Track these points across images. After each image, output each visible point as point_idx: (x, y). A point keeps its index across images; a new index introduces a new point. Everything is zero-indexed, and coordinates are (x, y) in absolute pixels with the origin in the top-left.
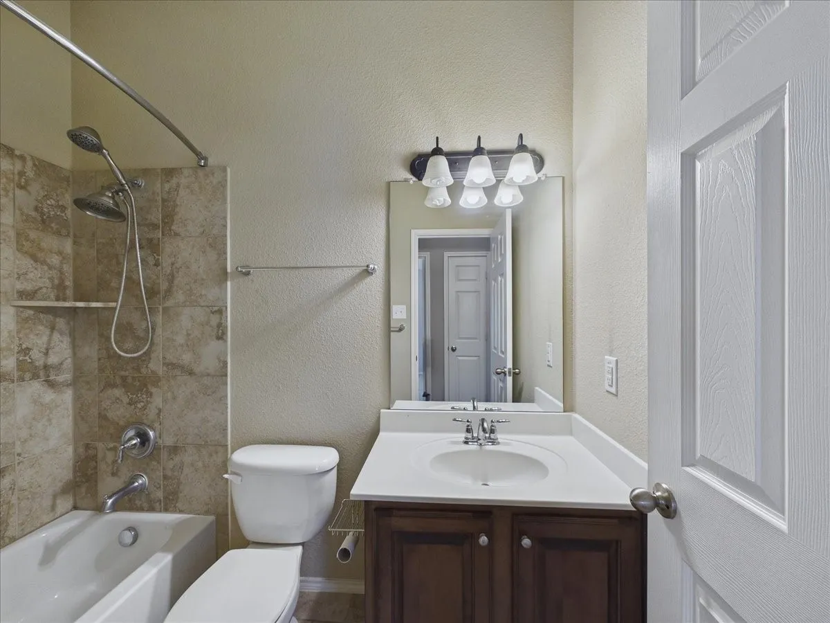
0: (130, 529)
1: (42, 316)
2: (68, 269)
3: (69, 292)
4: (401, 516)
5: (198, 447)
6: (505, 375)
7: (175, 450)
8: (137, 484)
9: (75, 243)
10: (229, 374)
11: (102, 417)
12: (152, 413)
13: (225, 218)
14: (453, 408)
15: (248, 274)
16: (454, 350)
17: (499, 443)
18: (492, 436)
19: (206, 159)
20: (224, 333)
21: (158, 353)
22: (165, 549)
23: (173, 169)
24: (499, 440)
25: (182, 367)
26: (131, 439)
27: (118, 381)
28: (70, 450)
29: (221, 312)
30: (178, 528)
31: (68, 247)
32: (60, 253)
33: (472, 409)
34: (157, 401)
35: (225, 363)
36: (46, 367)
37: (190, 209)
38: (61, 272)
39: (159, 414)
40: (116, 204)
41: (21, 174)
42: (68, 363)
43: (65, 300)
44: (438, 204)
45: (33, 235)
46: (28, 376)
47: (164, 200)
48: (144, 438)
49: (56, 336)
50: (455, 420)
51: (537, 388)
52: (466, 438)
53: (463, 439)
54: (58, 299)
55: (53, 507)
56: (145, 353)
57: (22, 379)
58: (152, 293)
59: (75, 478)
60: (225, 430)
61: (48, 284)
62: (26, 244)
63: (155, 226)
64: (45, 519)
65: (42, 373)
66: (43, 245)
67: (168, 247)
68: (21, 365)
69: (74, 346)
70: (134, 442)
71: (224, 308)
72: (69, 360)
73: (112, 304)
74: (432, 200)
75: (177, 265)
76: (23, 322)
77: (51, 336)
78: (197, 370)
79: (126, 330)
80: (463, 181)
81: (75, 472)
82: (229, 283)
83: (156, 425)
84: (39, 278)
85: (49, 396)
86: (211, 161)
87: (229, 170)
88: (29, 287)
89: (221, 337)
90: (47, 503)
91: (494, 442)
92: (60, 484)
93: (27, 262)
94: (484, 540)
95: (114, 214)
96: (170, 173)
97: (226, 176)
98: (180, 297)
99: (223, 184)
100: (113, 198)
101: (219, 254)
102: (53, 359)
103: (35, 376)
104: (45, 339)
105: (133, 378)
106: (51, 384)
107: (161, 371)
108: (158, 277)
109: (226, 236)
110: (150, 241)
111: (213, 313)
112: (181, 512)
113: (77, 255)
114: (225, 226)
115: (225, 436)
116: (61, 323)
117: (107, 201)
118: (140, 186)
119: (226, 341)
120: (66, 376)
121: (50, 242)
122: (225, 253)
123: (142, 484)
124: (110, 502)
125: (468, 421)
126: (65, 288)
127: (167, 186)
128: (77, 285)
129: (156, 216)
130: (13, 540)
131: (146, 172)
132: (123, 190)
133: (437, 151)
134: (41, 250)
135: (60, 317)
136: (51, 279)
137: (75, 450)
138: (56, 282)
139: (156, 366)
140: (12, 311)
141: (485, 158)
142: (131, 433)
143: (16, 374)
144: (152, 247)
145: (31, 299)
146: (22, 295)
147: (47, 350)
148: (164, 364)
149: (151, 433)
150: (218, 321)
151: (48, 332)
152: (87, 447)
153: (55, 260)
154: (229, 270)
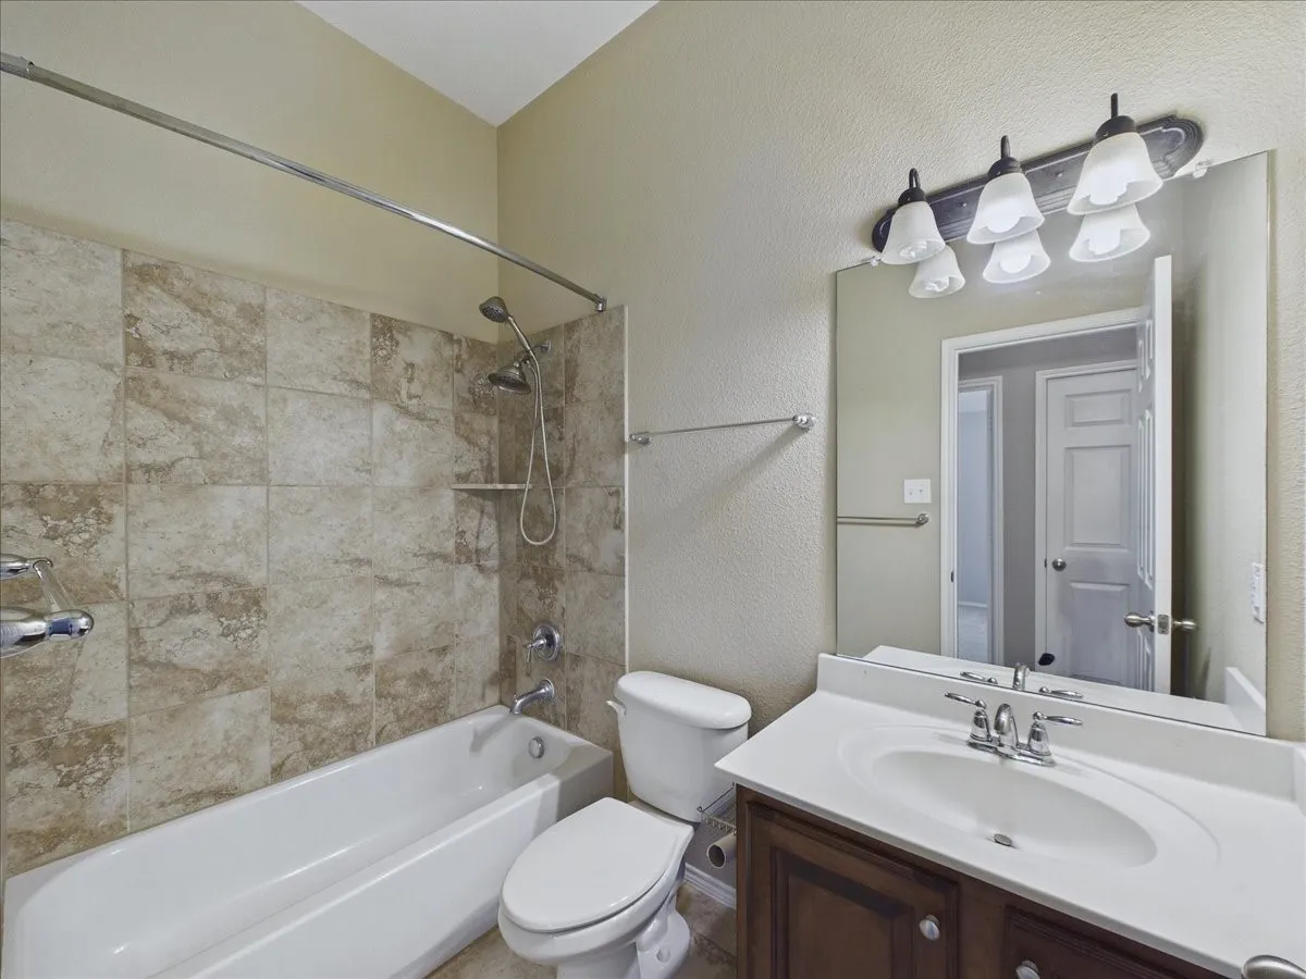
0: (539, 740)
1: (474, 499)
2: (494, 449)
3: (496, 474)
4: (787, 828)
5: (598, 661)
6: (1152, 629)
7: (576, 659)
8: (543, 691)
9: (501, 421)
10: (627, 574)
11: (520, 610)
12: (558, 611)
13: (622, 373)
14: (965, 674)
15: (646, 442)
16: (1059, 567)
17: (1052, 764)
18: (1035, 745)
19: (603, 301)
20: (621, 521)
21: (562, 542)
22: (556, 772)
23: (574, 322)
24: (1054, 758)
25: (581, 561)
26: (539, 638)
27: (531, 570)
28: (497, 640)
29: (618, 493)
30: (575, 752)
31: (495, 428)
32: (488, 433)
33: (1011, 684)
34: (561, 598)
35: (622, 559)
36: (477, 551)
37: (591, 367)
38: (489, 453)
39: (563, 614)
40: (523, 375)
41: (458, 357)
42: (495, 549)
43: (492, 482)
44: (938, 290)
45: (467, 417)
46: (463, 559)
47: (567, 361)
48: (550, 638)
49: (485, 519)
50: (949, 696)
51: (1231, 670)
52: (974, 737)
53: (967, 737)
54: (486, 482)
55: (483, 697)
56: (551, 541)
57: (459, 562)
58: (557, 471)
59: (501, 670)
60: (623, 645)
61: (478, 466)
62: (462, 427)
63: (558, 394)
64: (477, 706)
65: (474, 557)
66: (476, 426)
67: (570, 417)
68: (458, 546)
69: (499, 531)
70: (542, 642)
71: (621, 489)
72: (495, 546)
73: (522, 486)
74: (922, 284)
75: (579, 437)
76: (460, 503)
77: (481, 519)
78: (596, 566)
79: (536, 514)
80: (965, 239)
81: (501, 665)
82: (627, 457)
83: (561, 626)
84: (472, 462)
85: (480, 581)
86: (609, 305)
87: (626, 309)
88: (463, 470)
89: (618, 526)
90: (479, 691)
91: (1039, 756)
92: (489, 674)
93: (463, 445)
94: (929, 927)
95: (521, 386)
96: (571, 327)
97: (623, 318)
98: (580, 476)
99: (620, 330)
100: (520, 368)
101: (617, 420)
102: (483, 544)
103: (469, 560)
104: (476, 522)
105: (542, 569)
106: (481, 569)
107: (564, 562)
108: (562, 455)
109: (623, 395)
110: (555, 410)
111: (611, 494)
112: (582, 736)
113: (501, 433)
114: (622, 383)
115: (623, 653)
116: (489, 506)
117: (515, 373)
118: (547, 349)
119: (623, 531)
120: (492, 563)
121: (480, 422)
122: (623, 418)
123: (548, 692)
124: (519, 702)
125: (978, 704)
126: (493, 469)
127: (569, 344)
128: (502, 466)
129: (560, 384)
130: (453, 718)
131: (552, 332)
132: (529, 358)
133: (911, 196)
134: (472, 431)
135: (489, 500)
136: (481, 461)
137: (501, 641)
138: (485, 464)
139: (560, 558)
140: (452, 493)
141: (1018, 178)
142: (539, 633)
143: (454, 556)
144: (555, 416)
145: (466, 482)
146: (461, 478)
147: (478, 533)
148: (567, 556)
149: (557, 636)
150: (616, 505)
151: (478, 515)
152: (509, 638)
153: (484, 441)
154: (627, 439)
